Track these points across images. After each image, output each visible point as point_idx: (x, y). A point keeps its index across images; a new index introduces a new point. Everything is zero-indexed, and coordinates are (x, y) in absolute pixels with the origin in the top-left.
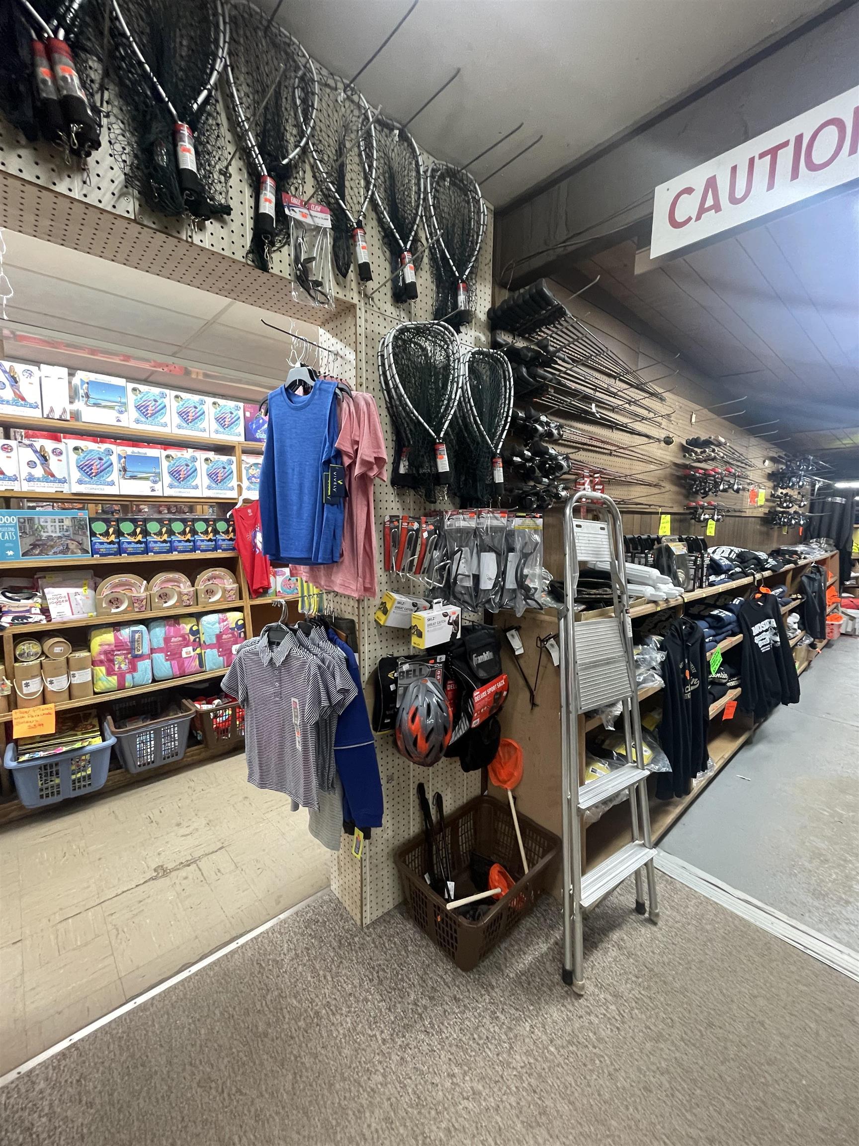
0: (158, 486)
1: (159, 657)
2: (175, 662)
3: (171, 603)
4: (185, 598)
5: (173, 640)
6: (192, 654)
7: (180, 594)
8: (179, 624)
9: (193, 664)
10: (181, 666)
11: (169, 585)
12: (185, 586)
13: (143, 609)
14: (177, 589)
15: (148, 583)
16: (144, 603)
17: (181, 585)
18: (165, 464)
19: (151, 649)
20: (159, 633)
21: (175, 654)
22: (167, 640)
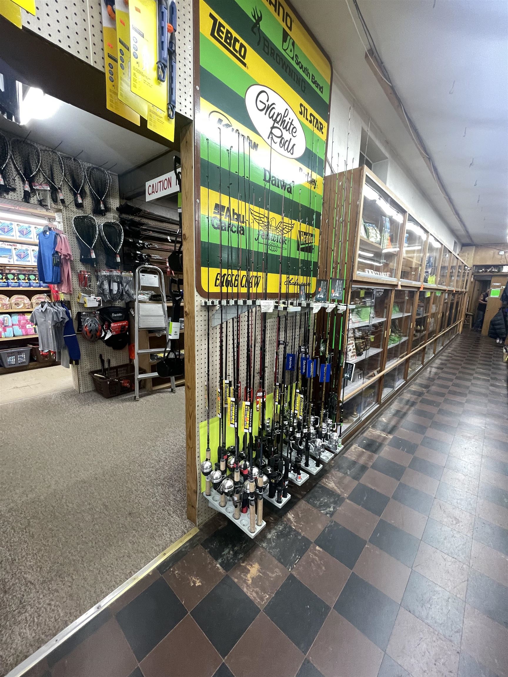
0: (11, 260)
1: (16, 328)
2: (23, 330)
3: (20, 307)
4: (27, 305)
5: (22, 321)
6: (31, 327)
7: (24, 304)
8: (24, 315)
9: (32, 331)
10: (26, 331)
11: (20, 300)
12: (26, 300)
13: (8, 308)
14: (23, 301)
15: (10, 298)
16: (8, 306)
17: (25, 300)
18: (14, 252)
19: (13, 324)
20: (16, 318)
21: (23, 327)
22: (19, 321)
